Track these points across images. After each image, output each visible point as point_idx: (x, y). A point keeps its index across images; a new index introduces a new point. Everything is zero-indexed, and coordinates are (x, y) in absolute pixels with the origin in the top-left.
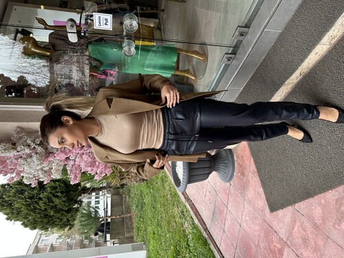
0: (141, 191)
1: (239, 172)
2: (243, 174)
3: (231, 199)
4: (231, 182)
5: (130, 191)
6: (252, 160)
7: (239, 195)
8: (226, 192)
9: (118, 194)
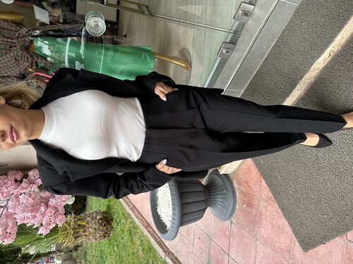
0: (101, 251)
1: (243, 204)
2: (250, 205)
3: (234, 243)
4: (232, 219)
5: (86, 253)
6: (264, 182)
7: (247, 235)
8: (225, 233)
9: (70, 258)
